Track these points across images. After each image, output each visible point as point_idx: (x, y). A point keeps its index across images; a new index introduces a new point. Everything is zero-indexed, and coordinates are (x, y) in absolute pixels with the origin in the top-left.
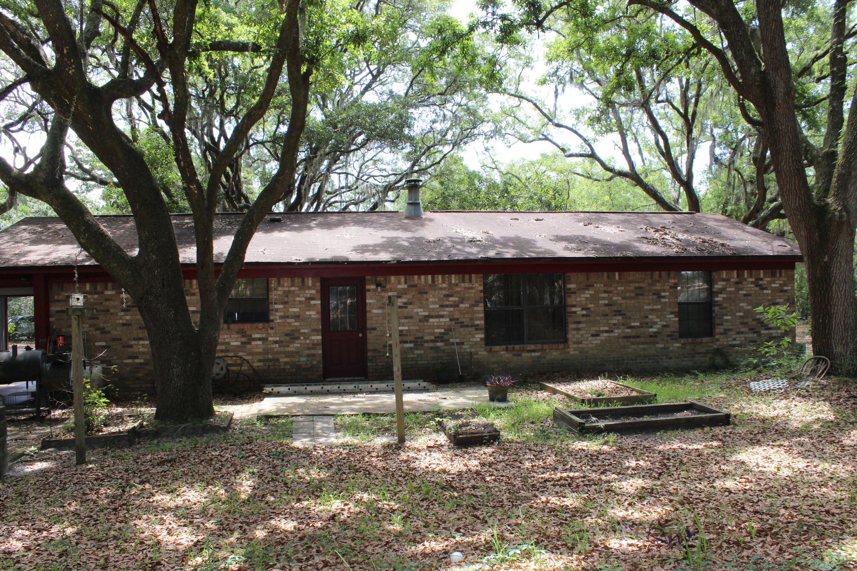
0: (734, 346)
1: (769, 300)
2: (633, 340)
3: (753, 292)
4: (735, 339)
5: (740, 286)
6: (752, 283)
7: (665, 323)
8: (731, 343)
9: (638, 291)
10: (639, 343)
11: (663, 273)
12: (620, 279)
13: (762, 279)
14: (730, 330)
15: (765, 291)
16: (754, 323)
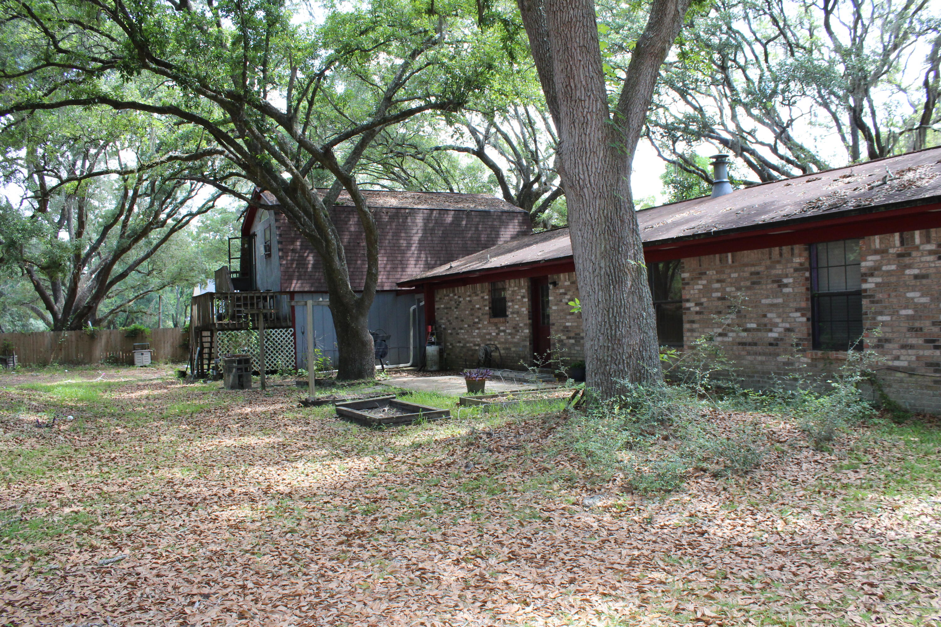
0: (896, 369)
2: (748, 348)
3: (931, 271)
4: (897, 358)
6: (931, 252)
7: (787, 326)
8: (890, 363)
9: (755, 278)
10: (756, 354)
11: (785, 249)
12: (733, 262)
14: (888, 341)
16: (936, 329)
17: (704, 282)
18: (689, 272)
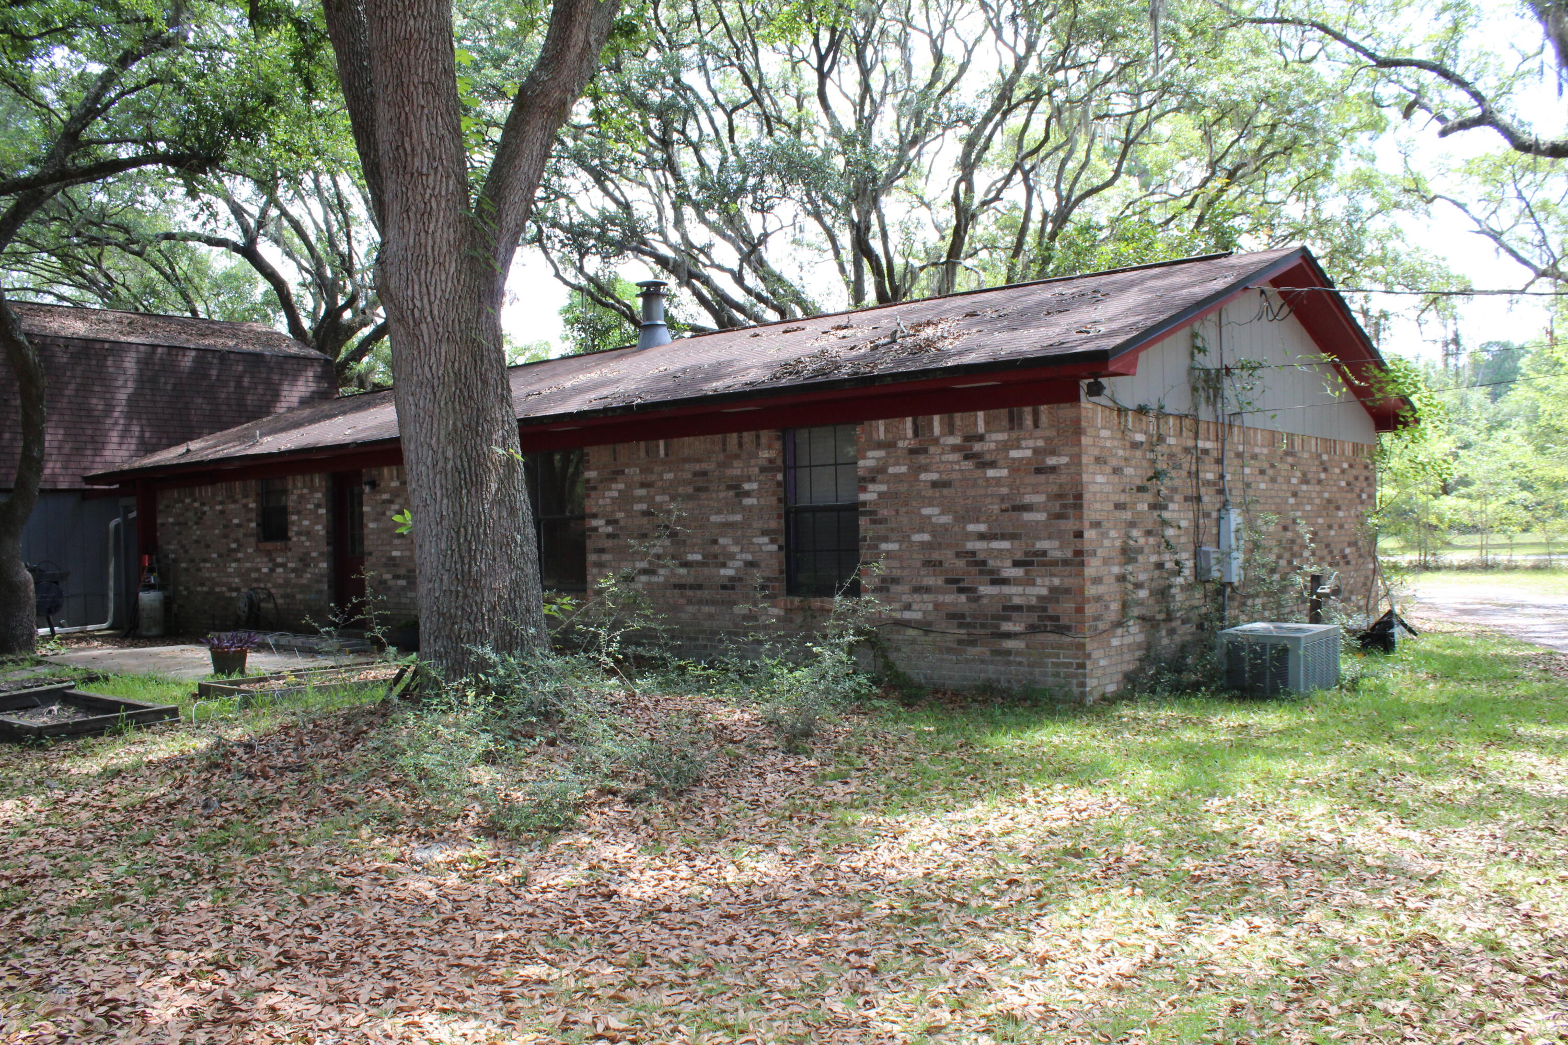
0: (906, 624)
1: (1003, 499)
2: (689, 593)
3: (955, 476)
4: (908, 607)
5: (922, 459)
6: (955, 449)
7: (749, 557)
8: (897, 615)
9: (700, 482)
10: (701, 602)
11: (748, 436)
12: (666, 455)
13: (981, 438)
14: (895, 581)
15: (991, 473)
16: (961, 563)
17: (621, 486)
18: (597, 469)
